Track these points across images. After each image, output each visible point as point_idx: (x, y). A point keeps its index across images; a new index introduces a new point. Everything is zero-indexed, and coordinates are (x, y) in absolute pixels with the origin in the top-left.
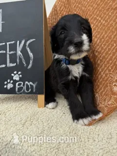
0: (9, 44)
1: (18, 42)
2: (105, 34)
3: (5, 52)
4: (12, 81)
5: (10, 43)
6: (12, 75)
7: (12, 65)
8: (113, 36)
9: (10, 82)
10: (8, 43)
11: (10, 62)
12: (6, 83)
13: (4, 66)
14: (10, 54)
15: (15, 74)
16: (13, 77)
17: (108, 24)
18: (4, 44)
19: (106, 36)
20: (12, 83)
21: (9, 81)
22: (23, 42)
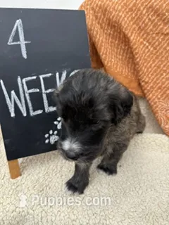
0: (43, 78)
1: (57, 74)
2: (153, 63)
3: (38, 90)
4: (56, 132)
5: (44, 76)
6: (55, 123)
7: (53, 109)
8: (162, 66)
9: (53, 134)
10: (41, 77)
11: (49, 106)
12: (47, 136)
13: (40, 112)
14: (47, 94)
15: (59, 122)
16: (56, 125)
17: (157, 52)
18: (35, 77)
19: (153, 65)
20: (57, 135)
21: (51, 132)
22: (64, 74)
